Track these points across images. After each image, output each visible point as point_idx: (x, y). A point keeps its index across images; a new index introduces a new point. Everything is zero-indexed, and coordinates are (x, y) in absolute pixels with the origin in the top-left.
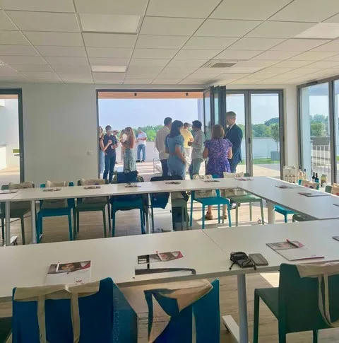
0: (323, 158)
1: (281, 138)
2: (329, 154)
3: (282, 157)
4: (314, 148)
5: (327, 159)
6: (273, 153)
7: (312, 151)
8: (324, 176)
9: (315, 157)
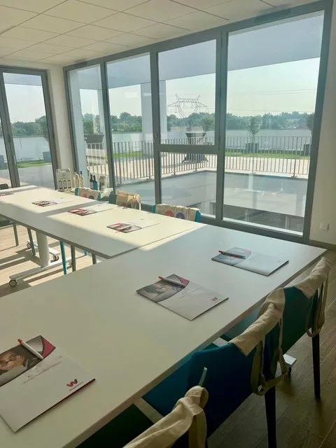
0: (98, 158)
1: (51, 136)
2: (104, 153)
3: (53, 158)
4: (89, 147)
5: (102, 158)
6: (45, 154)
7: (87, 150)
8: (102, 178)
9: (90, 157)
